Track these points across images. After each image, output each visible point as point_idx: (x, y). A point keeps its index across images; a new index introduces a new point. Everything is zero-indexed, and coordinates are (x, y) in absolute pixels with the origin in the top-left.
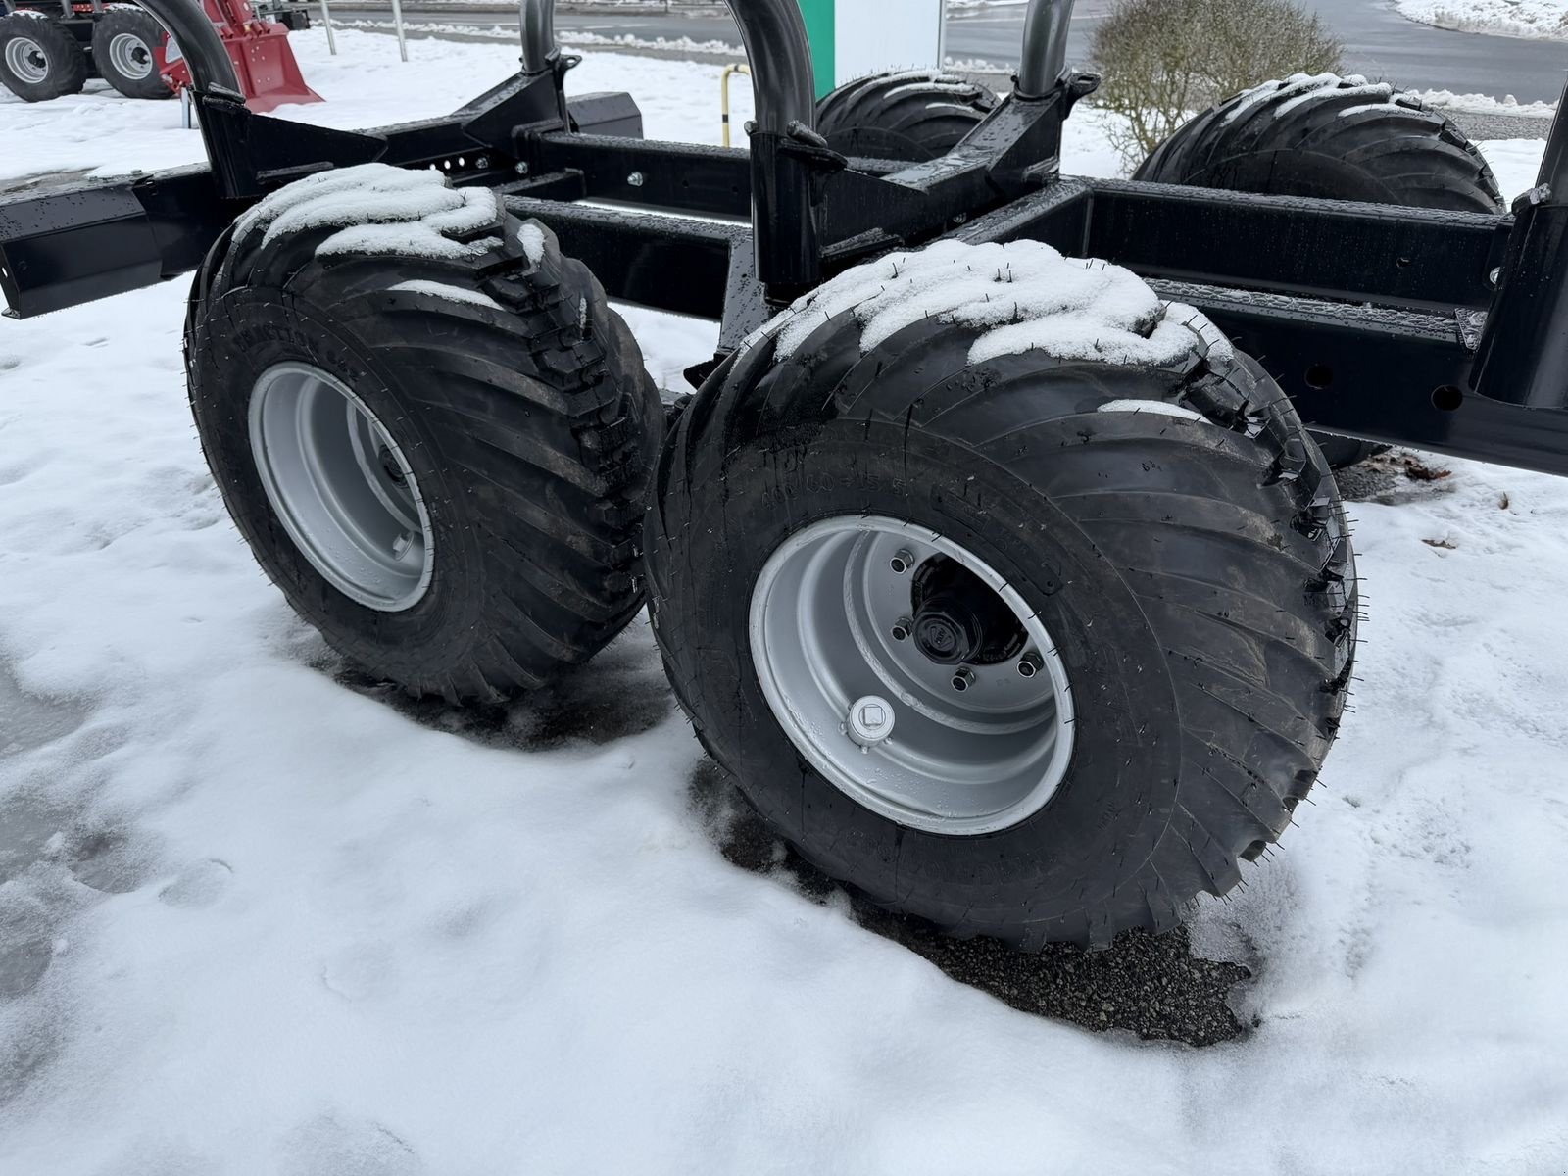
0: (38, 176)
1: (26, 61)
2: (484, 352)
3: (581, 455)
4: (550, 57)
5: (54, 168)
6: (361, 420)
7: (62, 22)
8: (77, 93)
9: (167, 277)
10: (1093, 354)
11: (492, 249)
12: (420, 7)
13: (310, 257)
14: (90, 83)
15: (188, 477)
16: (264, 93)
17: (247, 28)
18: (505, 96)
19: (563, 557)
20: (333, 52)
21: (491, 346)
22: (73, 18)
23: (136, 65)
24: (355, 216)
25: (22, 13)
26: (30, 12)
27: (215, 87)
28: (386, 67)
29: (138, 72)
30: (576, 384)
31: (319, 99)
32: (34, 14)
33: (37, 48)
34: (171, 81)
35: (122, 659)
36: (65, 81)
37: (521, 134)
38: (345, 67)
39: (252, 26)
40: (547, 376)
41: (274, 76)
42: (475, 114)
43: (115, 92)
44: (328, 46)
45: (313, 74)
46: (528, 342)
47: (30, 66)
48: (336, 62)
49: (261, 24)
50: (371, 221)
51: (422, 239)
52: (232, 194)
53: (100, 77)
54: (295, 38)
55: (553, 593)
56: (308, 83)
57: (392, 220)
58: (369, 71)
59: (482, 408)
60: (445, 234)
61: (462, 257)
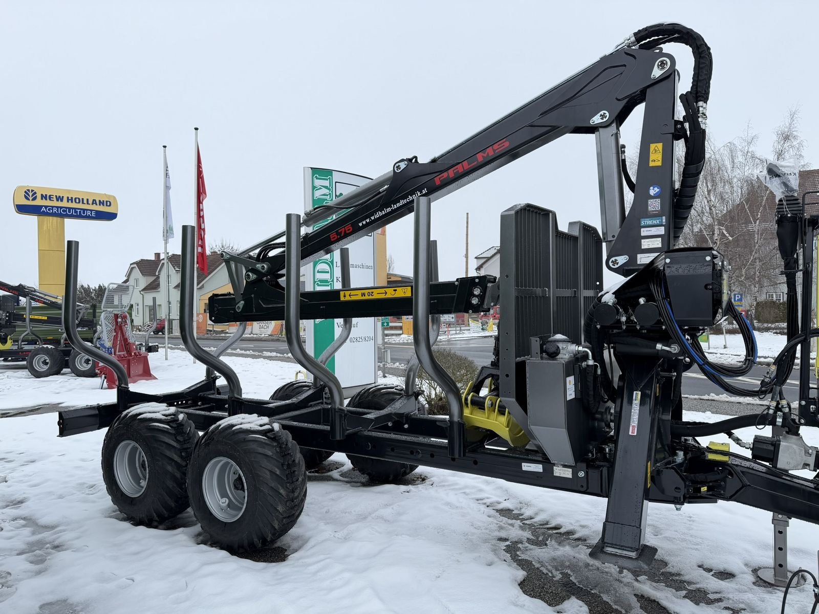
0: (40, 406)
1: (41, 363)
2: (165, 436)
3: (181, 457)
4: (213, 376)
5: (47, 403)
6: (140, 453)
7: (59, 349)
8: (57, 374)
9: (99, 429)
10: (249, 428)
11: (171, 418)
12: (212, 338)
13: (136, 419)
14: (64, 370)
15: (87, 485)
16: (133, 376)
17: (133, 354)
18: (198, 386)
19: (173, 477)
20: (166, 359)
21: (167, 435)
22: (64, 347)
23: (85, 365)
24: (146, 411)
25: (45, 346)
26: (48, 346)
27: (123, 385)
28: (186, 365)
29: (85, 367)
30: (183, 443)
31: (155, 378)
32: (50, 347)
33: (47, 358)
34: (99, 372)
35: (66, 518)
36: (54, 370)
37: (201, 395)
38: (169, 365)
39: (135, 353)
40: (177, 441)
41: (139, 369)
42: (189, 390)
43: (73, 375)
44: (165, 357)
45: (155, 368)
46: (175, 434)
47: (41, 364)
48: (167, 363)
49: (138, 353)
50: (149, 412)
51: (159, 416)
52: (121, 409)
53: (69, 368)
54: (151, 356)
55: (171, 486)
56: (152, 372)
57: (153, 413)
58: (179, 367)
59: (162, 446)
60: (163, 415)
61: (165, 419)
